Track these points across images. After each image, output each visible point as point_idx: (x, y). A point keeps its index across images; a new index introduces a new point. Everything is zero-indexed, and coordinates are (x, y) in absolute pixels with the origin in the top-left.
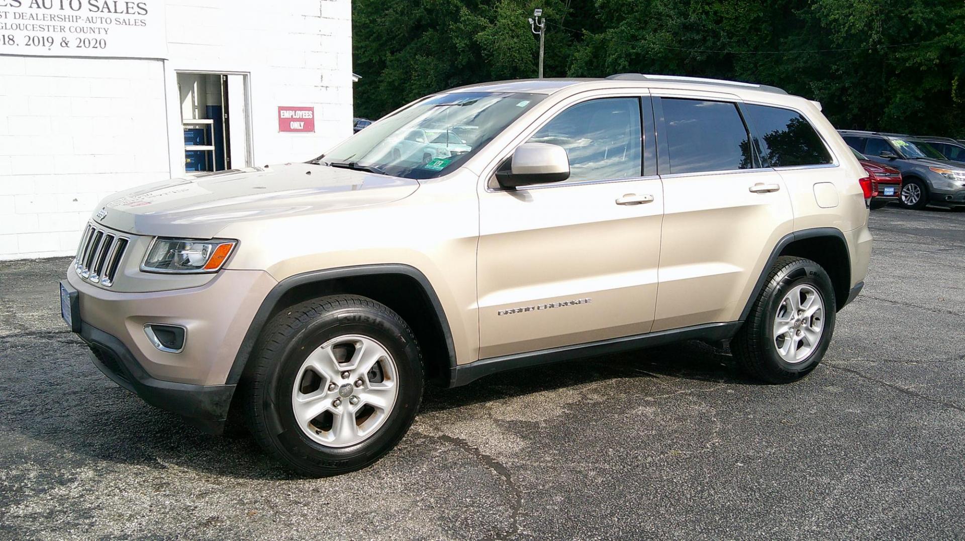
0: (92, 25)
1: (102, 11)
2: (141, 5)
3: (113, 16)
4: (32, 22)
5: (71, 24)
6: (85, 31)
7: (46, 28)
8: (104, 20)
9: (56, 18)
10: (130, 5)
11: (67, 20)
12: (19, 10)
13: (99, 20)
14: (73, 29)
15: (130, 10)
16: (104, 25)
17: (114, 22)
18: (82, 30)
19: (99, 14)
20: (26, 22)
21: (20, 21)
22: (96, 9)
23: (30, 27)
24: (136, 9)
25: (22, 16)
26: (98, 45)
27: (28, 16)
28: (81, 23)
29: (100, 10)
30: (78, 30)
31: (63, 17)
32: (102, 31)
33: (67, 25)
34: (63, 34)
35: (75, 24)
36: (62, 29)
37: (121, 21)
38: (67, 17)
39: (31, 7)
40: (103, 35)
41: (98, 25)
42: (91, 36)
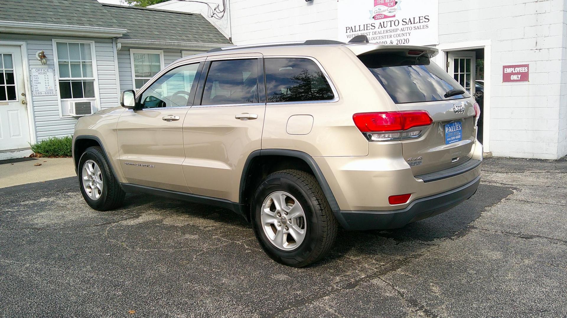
0: (403, 32)
1: (408, 24)
2: (426, 17)
3: (413, 25)
4: (379, 35)
5: (395, 33)
6: (400, 36)
7: (384, 37)
8: (408, 28)
9: (388, 32)
10: (421, 18)
11: (393, 31)
12: (374, 31)
13: (406, 29)
14: (395, 36)
15: (421, 21)
16: (409, 31)
17: (413, 28)
18: (399, 35)
19: (407, 26)
20: (376, 36)
21: (375, 36)
22: (405, 23)
23: (378, 38)
24: (424, 20)
25: (375, 33)
26: (405, 42)
27: (378, 32)
28: (399, 32)
29: (407, 24)
30: (397, 36)
31: (391, 31)
32: (408, 34)
33: (392, 34)
34: (391, 39)
35: (396, 33)
36: (391, 36)
37: (416, 27)
38: (393, 30)
39: (379, 28)
40: (408, 37)
41: (406, 31)
42: (402, 38)
